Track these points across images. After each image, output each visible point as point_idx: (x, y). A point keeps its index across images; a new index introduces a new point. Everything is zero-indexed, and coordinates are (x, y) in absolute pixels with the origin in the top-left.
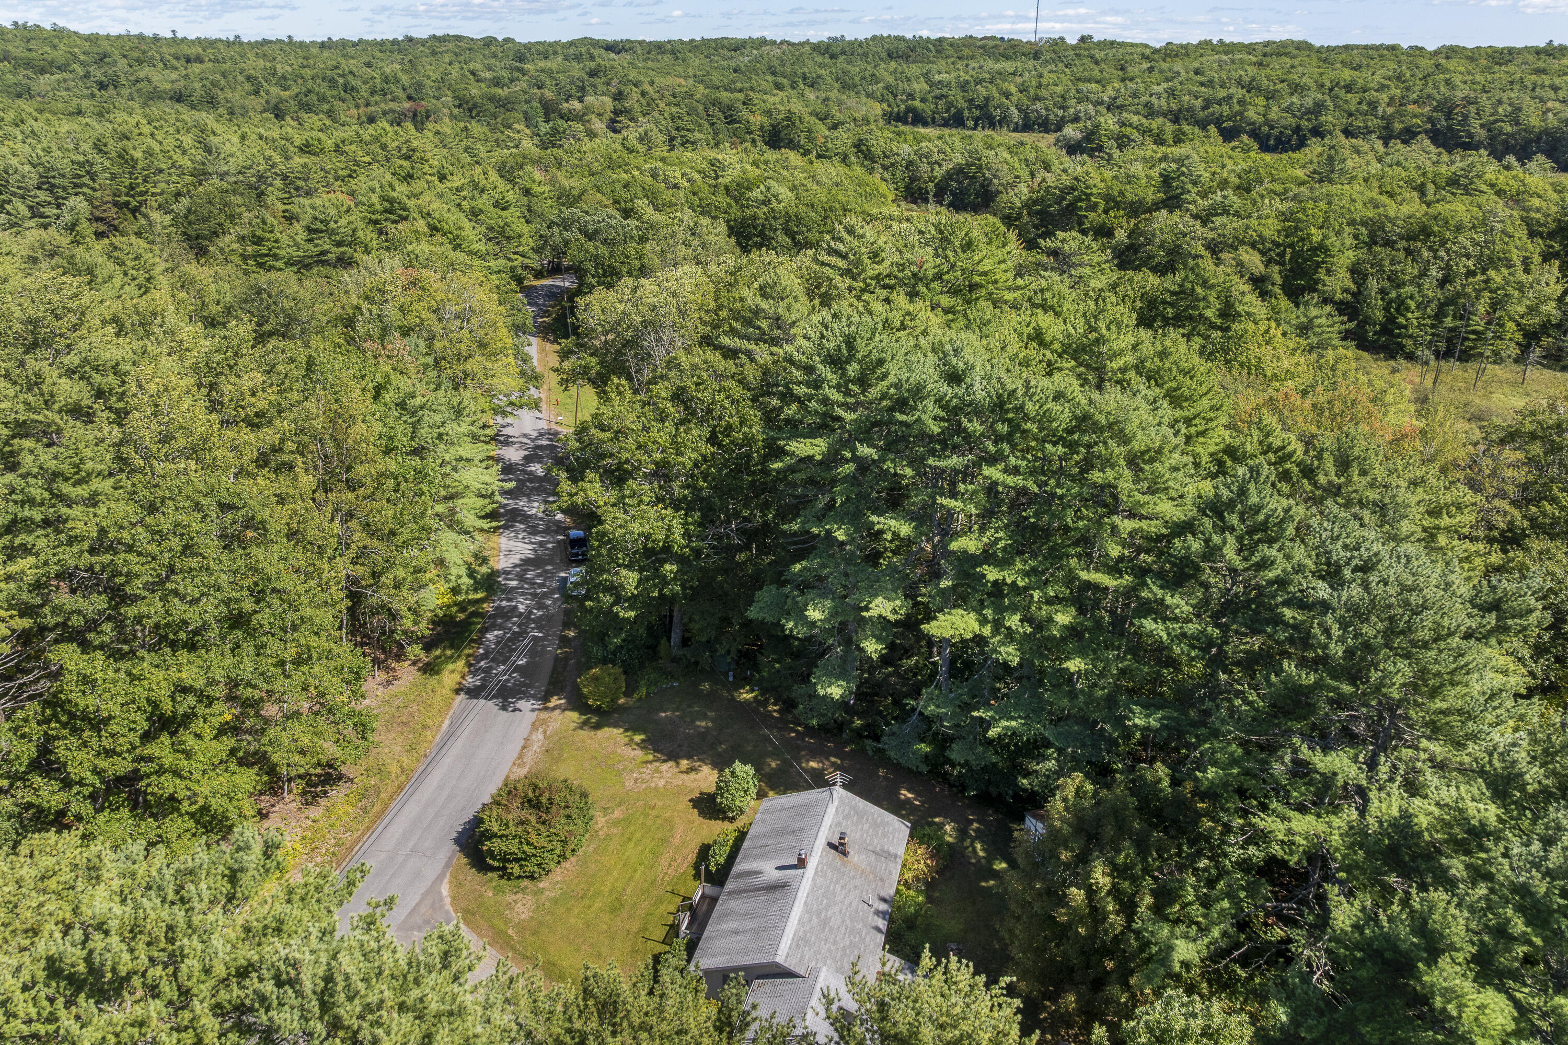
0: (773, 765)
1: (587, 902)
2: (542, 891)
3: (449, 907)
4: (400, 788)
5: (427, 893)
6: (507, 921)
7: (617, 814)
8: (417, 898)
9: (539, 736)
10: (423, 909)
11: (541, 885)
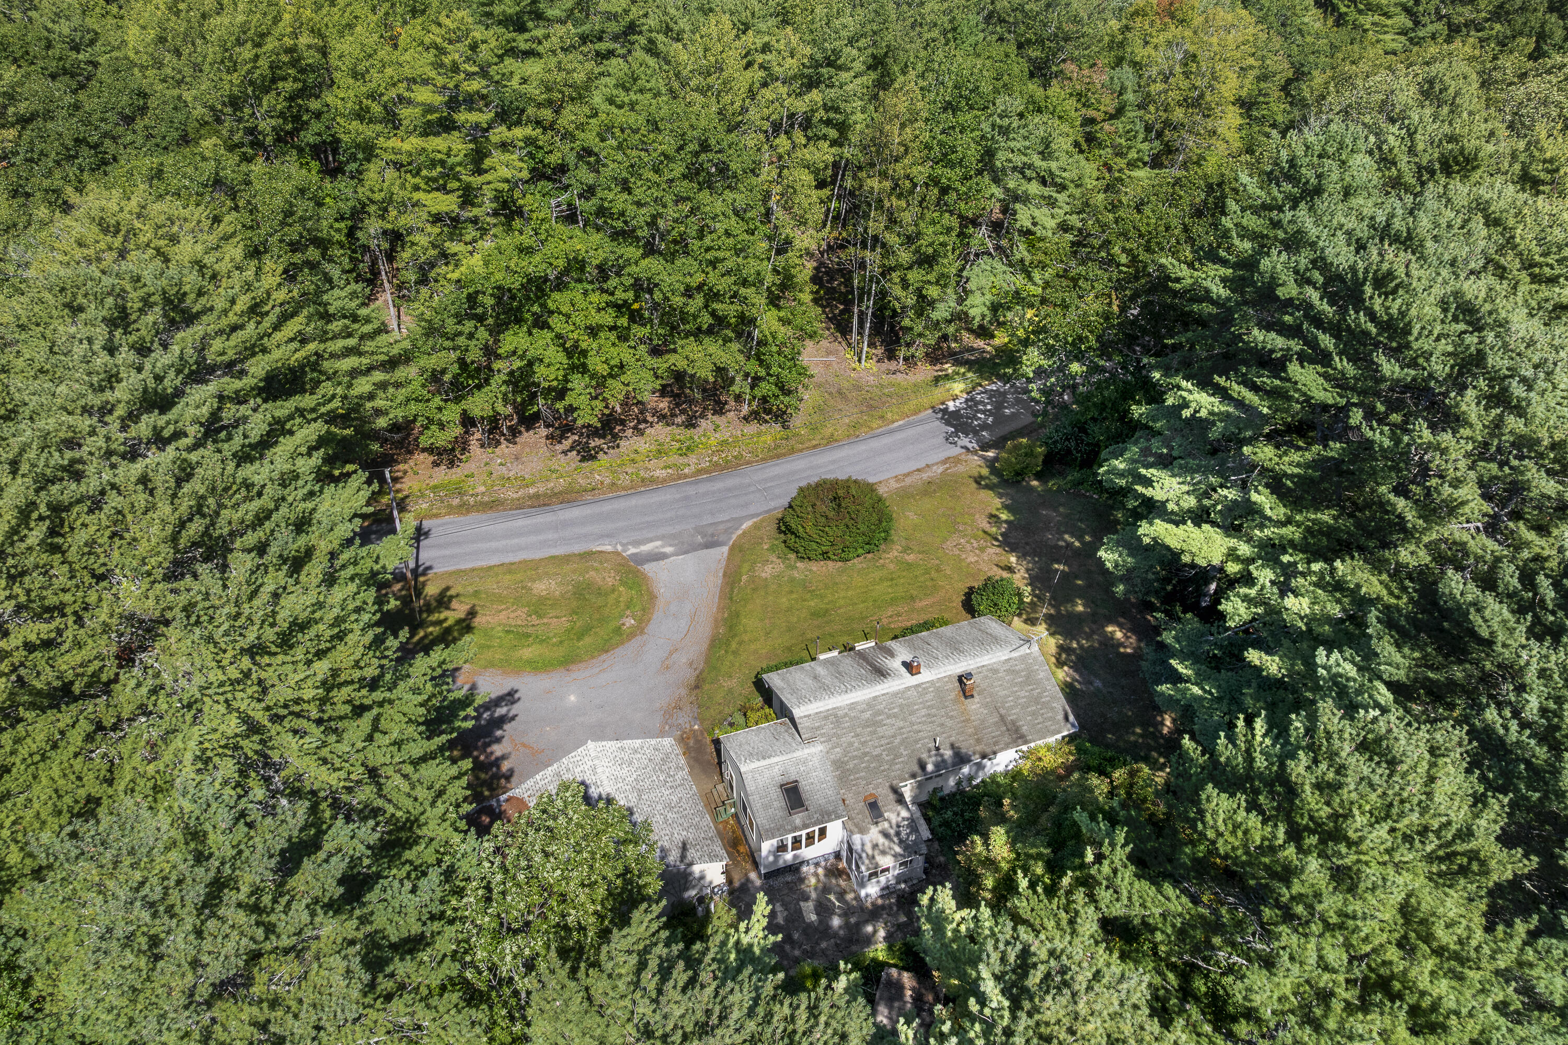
0: (1080, 608)
1: (808, 596)
2: (794, 568)
3: (734, 537)
4: (815, 447)
5: (733, 519)
6: (752, 569)
7: (910, 558)
8: (727, 518)
9: (940, 469)
10: (721, 527)
11: (799, 564)
